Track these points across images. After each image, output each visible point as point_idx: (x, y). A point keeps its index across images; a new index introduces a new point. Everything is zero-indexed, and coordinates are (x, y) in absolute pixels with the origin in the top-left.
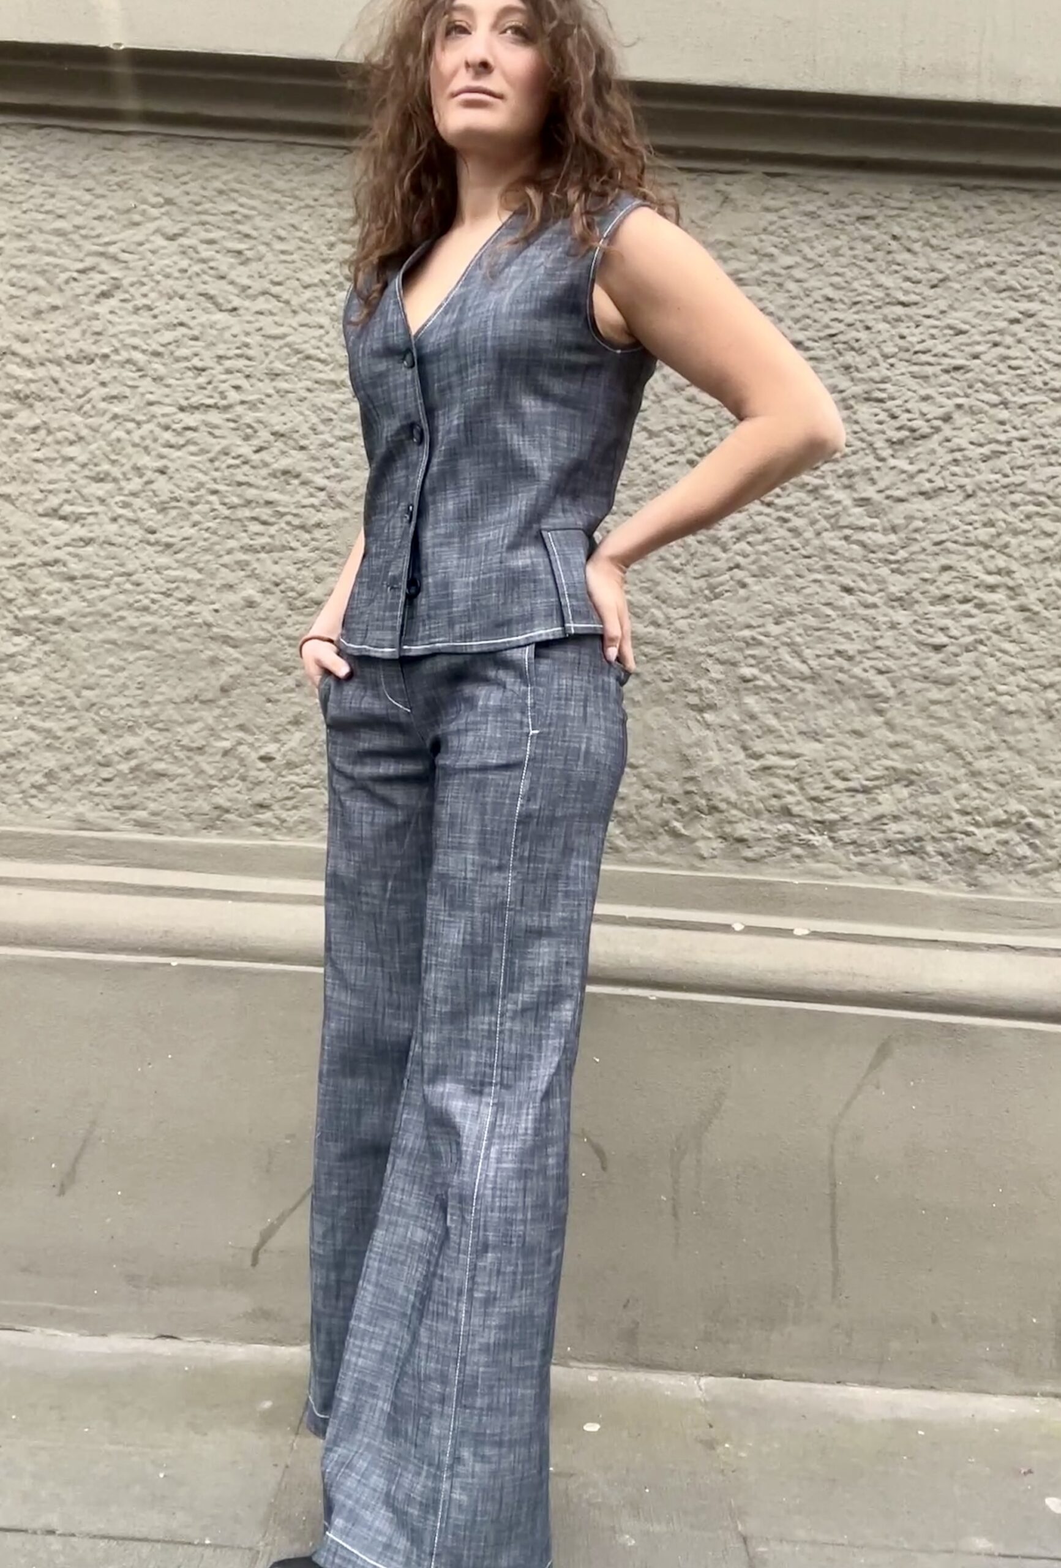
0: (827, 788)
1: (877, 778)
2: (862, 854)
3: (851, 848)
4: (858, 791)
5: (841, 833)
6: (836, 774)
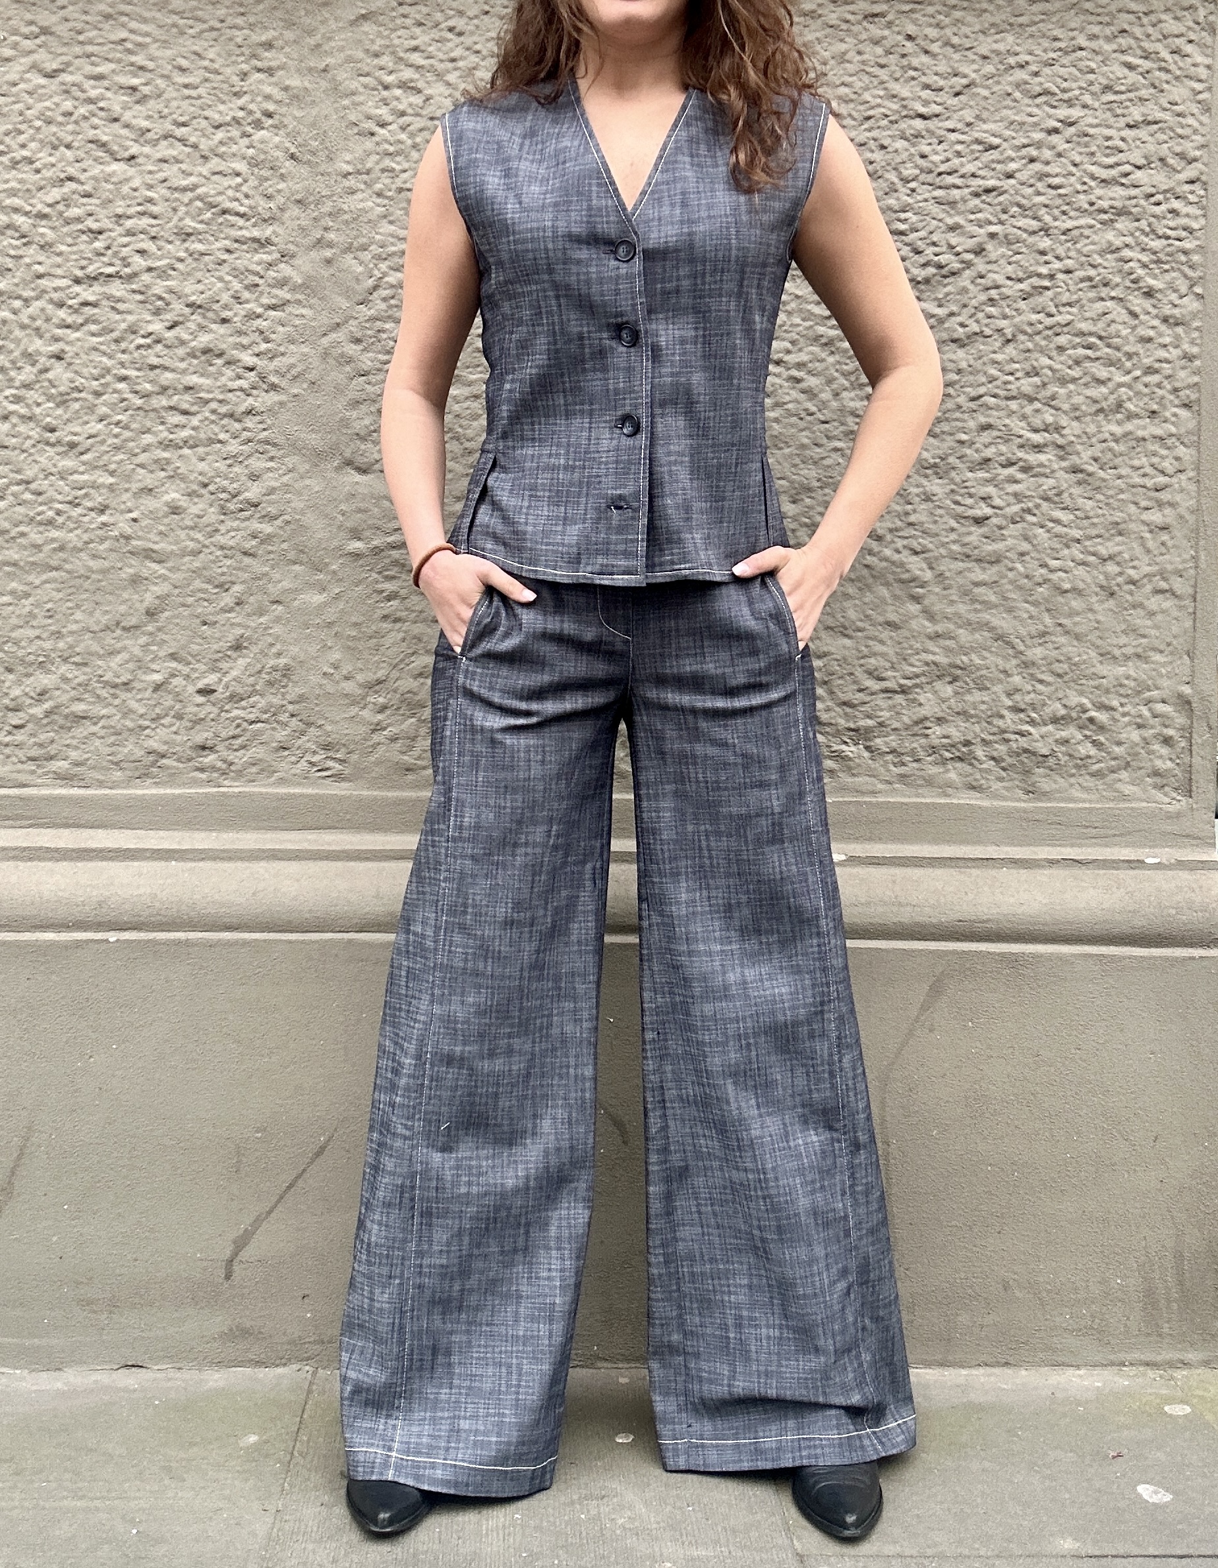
0: (860, 690)
1: (917, 676)
2: (903, 764)
3: (889, 757)
4: (895, 692)
5: (878, 741)
6: (870, 673)
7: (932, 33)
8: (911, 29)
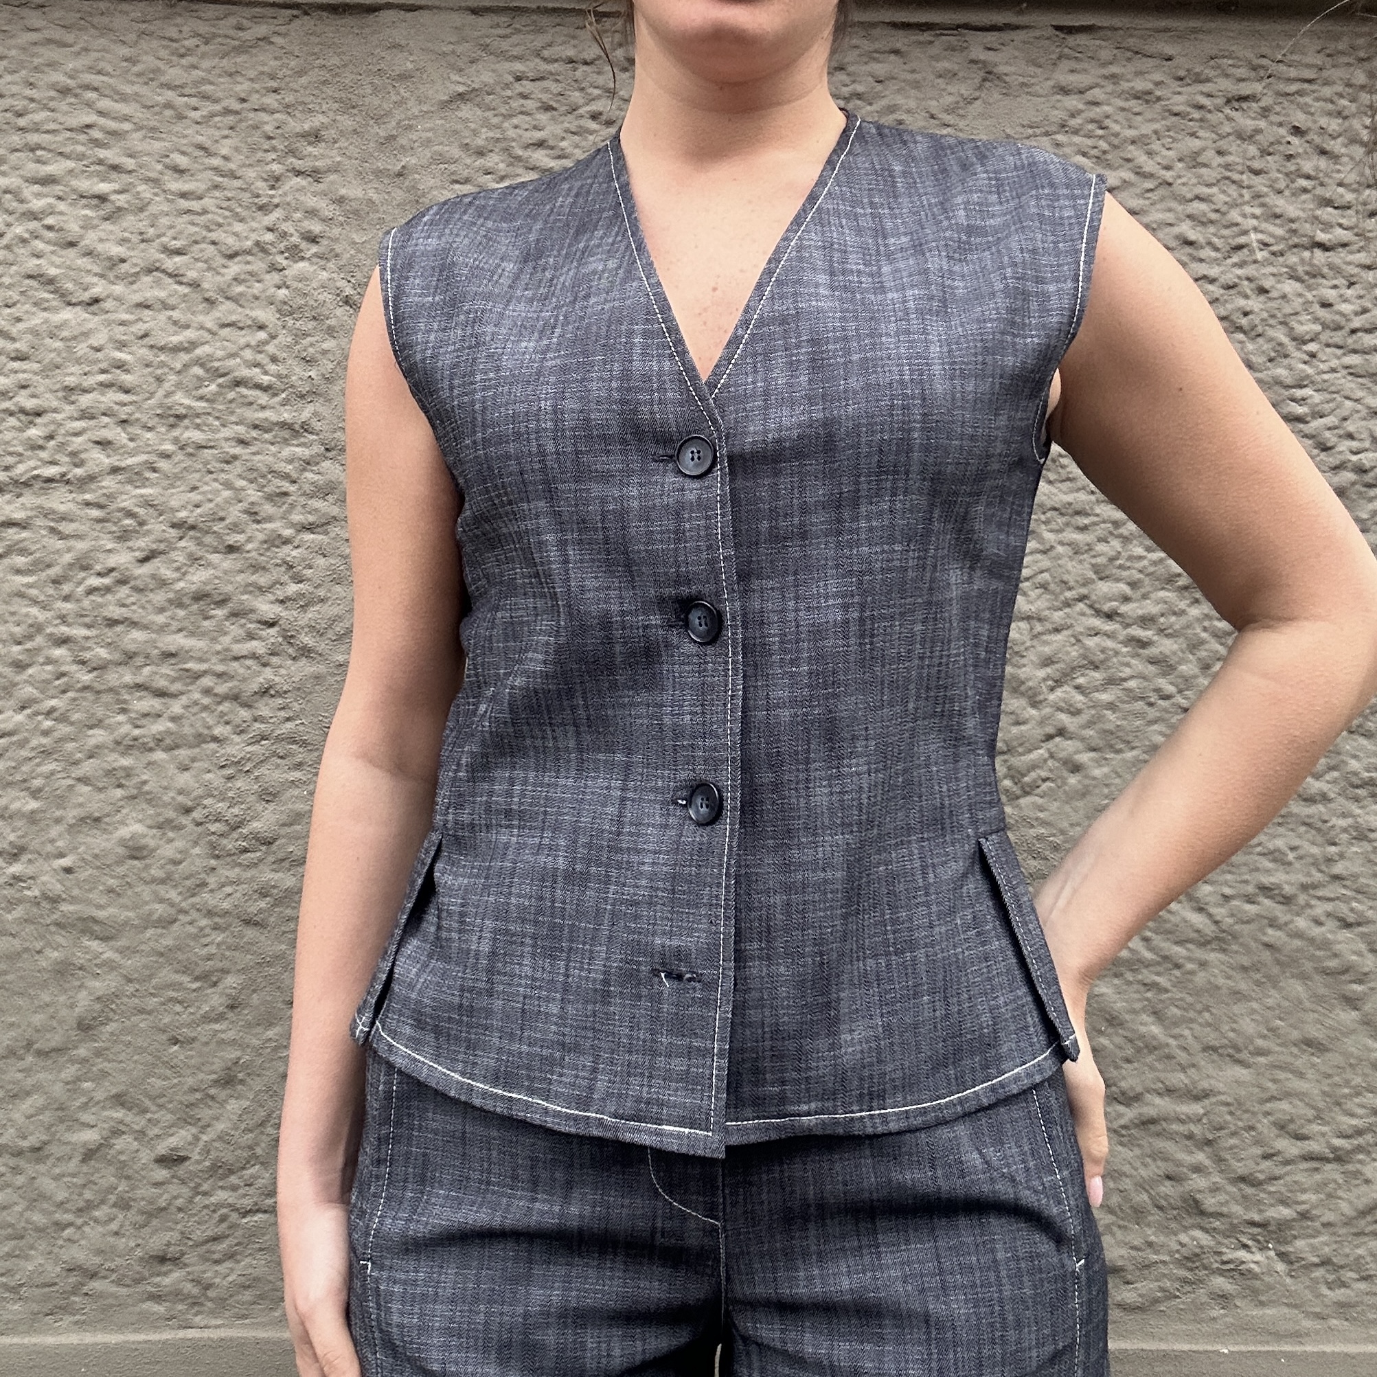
0: (1267, 1157)
1: (1359, 1132)
2: (1344, 1285)
3: (1319, 1273)
4: (1328, 1160)
5: (1300, 1243)
6: (1281, 1127)
7: (1334, 125)
8: (1300, 119)
